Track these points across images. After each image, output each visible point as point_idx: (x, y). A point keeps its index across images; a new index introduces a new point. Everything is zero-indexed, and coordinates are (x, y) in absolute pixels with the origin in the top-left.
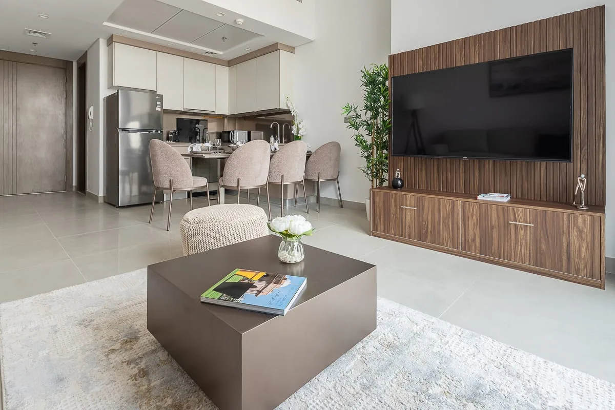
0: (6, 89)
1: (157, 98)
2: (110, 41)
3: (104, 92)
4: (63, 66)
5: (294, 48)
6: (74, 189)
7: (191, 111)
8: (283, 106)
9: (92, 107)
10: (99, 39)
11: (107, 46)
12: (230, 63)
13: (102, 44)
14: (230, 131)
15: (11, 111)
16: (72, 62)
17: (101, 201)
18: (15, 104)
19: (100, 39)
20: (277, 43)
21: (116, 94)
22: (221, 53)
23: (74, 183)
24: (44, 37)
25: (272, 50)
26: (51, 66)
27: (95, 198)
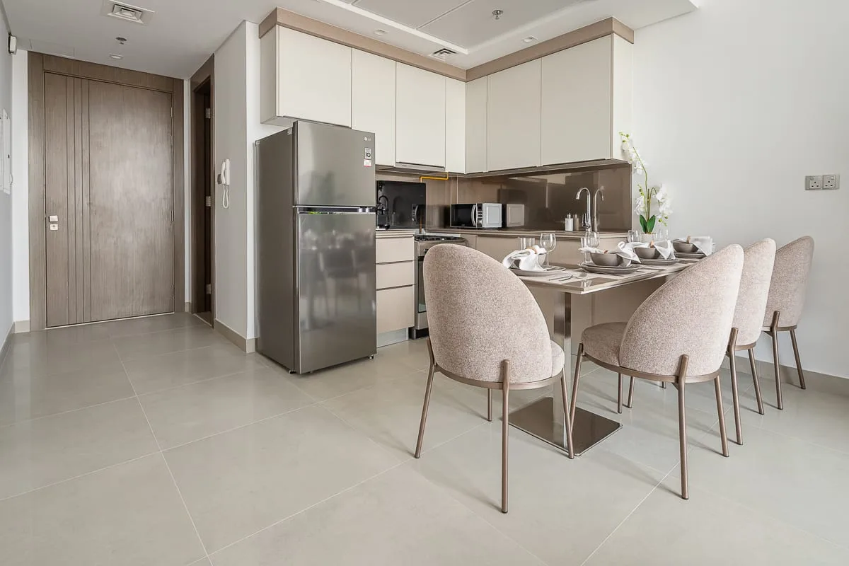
0: (71, 128)
1: (366, 139)
2: (269, 24)
3: (256, 132)
4: (167, 89)
5: (631, 32)
6: (187, 309)
7: (408, 167)
8: (617, 156)
9: (228, 161)
10: (245, 21)
11: (260, 38)
12: (471, 75)
13: (251, 31)
14: (472, 205)
15: (79, 172)
16: (183, 81)
17: (250, 348)
18: (86, 159)
19: (247, 22)
20: (611, 19)
21: (290, 132)
22: (465, 51)
23: (188, 298)
24: (140, 21)
25: (595, 35)
26: (147, 89)
27: (238, 342)
